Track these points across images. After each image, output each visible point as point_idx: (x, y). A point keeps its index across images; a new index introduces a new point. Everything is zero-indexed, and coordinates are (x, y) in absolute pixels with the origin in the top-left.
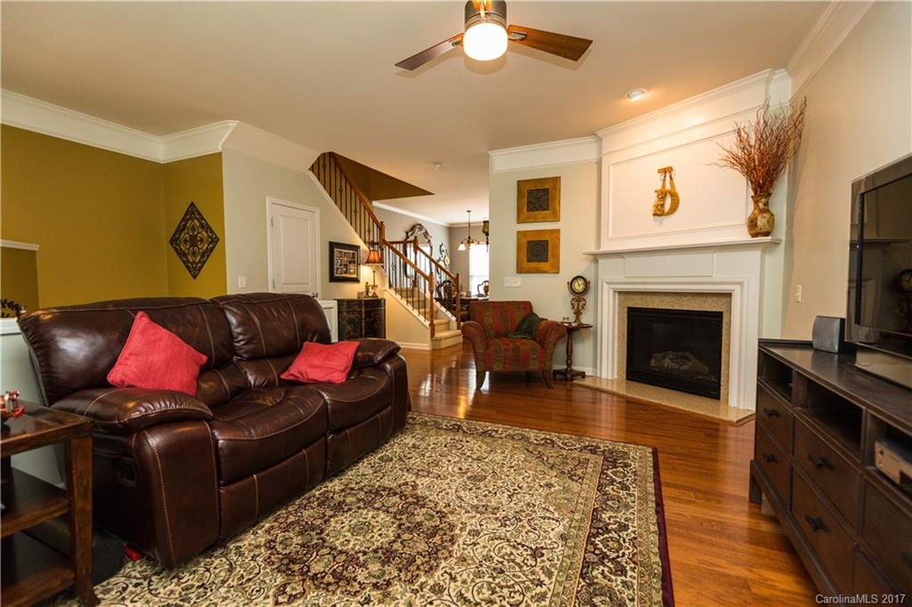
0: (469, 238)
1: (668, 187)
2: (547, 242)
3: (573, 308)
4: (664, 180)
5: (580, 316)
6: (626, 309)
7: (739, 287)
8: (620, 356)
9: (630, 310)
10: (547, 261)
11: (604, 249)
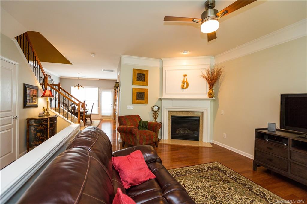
0: (79, 84)
1: (185, 80)
2: (144, 93)
3: (154, 116)
4: (184, 78)
5: (156, 119)
6: (171, 117)
7: (205, 110)
8: (169, 131)
9: (172, 117)
10: (144, 100)
11: (164, 97)
